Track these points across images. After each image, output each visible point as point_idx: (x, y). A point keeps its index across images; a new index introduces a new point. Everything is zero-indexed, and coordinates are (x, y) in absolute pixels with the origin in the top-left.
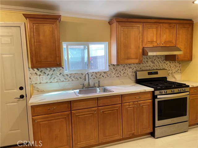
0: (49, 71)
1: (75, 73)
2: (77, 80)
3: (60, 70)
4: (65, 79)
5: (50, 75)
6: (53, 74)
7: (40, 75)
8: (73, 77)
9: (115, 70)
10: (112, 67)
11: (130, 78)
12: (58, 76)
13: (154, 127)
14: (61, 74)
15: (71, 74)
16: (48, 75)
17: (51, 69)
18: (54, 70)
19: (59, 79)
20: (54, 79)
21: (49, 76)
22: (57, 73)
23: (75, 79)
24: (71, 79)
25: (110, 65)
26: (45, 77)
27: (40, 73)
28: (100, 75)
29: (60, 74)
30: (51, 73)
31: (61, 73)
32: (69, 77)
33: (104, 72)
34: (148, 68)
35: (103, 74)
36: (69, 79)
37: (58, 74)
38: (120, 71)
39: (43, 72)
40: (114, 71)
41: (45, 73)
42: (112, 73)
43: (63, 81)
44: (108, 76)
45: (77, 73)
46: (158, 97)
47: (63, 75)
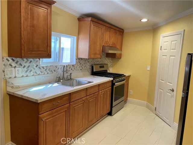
0: (26, 62)
1: (50, 66)
2: (51, 72)
3: (37, 61)
4: (41, 72)
5: (26, 67)
6: (29, 66)
7: (15, 67)
8: (49, 70)
9: (80, 63)
10: (78, 61)
11: (88, 71)
12: (34, 69)
13: (112, 107)
14: (38, 67)
15: (46, 67)
16: (24, 67)
17: (28, 60)
18: (31, 61)
19: (35, 72)
20: (30, 72)
21: (25, 69)
22: (33, 65)
23: (50, 72)
24: (47, 72)
25: (77, 58)
26: (20, 69)
27: (16, 65)
28: (69, 68)
29: (36, 67)
30: (27, 65)
31: (37, 65)
32: (45, 69)
33: (72, 65)
34: (98, 63)
35: (72, 67)
36: (45, 72)
37: (35, 67)
38: (83, 65)
39: (19, 63)
40: (79, 65)
41: (21, 65)
42: (77, 66)
43: (39, 75)
44: (75, 69)
45: (52, 66)
46: (116, 84)
47: (39, 68)
